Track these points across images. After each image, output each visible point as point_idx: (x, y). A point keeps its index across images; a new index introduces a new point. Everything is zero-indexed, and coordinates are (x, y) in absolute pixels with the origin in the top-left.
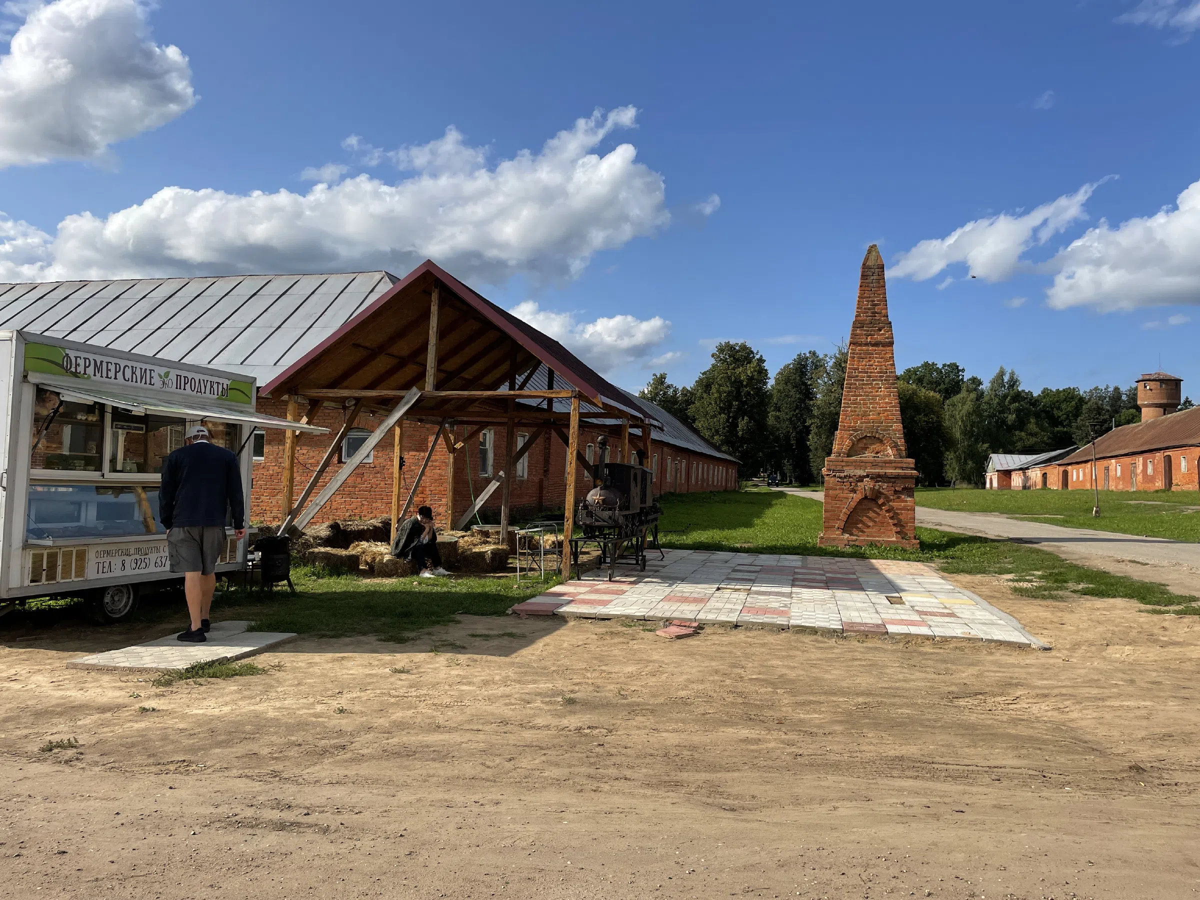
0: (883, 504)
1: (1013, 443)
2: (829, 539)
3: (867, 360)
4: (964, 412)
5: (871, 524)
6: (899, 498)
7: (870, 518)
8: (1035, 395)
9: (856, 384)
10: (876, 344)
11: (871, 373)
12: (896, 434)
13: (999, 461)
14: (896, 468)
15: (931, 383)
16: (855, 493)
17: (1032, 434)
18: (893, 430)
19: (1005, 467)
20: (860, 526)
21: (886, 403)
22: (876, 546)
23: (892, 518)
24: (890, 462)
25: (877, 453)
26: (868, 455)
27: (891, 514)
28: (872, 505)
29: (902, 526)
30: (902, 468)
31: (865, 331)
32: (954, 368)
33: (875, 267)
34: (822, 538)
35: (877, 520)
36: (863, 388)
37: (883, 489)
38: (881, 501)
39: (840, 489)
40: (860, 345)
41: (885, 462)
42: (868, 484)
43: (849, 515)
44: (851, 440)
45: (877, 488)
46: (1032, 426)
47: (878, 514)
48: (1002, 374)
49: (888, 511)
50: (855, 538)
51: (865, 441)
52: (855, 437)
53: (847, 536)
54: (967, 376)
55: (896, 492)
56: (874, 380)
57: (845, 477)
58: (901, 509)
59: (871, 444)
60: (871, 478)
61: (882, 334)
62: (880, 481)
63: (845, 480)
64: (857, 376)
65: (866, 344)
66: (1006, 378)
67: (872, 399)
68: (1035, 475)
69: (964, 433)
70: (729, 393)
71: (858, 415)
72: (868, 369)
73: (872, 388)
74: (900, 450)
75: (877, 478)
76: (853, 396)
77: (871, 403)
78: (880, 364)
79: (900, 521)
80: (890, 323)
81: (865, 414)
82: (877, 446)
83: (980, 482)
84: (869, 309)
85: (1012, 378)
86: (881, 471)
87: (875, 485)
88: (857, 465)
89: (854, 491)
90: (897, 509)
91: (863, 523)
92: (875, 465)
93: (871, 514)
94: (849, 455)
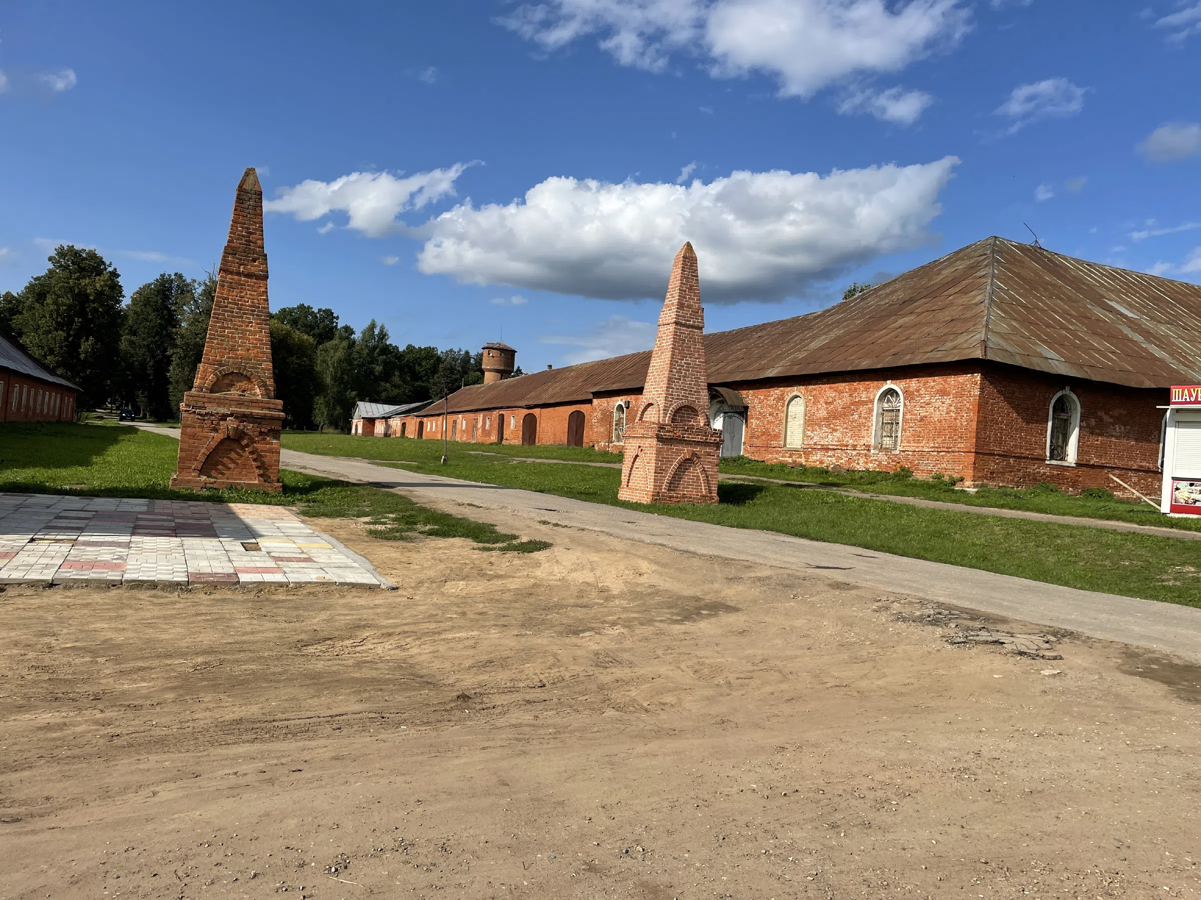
0: (247, 446)
1: (379, 393)
2: (182, 481)
3: (238, 291)
4: (335, 359)
5: (232, 466)
6: (264, 439)
7: (231, 459)
8: (401, 350)
9: (224, 315)
10: (249, 275)
11: (242, 305)
12: (265, 373)
13: (365, 409)
14: (263, 409)
15: (305, 326)
16: (217, 432)
17: (396, 386)
18: (262, 369)
19: (370, 415)
20: (220, 467)
21: (256, 339)
22: (236, 488)
23: (255, 460)
24: (257, 402)
25: (244, 391)
26: (234, 393)
27: (255, 456)
28: (235, 446)
29: (265, 468)
30: (269, 409)
31: (237, 258)
32: (329, 314)
33: (253, 192)
34: (175, 480)
35: (239, 462)
36: (231, 321)
37: (248, 429)
38: (244, 442)
39: (199, 427)
40: (231, 273)
41: (252, 402)
42: (232, 423)
43: (208, 456)
44: (216, 375)
45: (241, 428)
46: (396, 379)
47: (241, 456)
48: (373, 326)
49: (252, 453)
50: (213, 480)
51: (230, 377)
52: (220, 372)
53: (204, 478)
54: (341, 324)
55: (261, 433)
56: (245, 314)
57: (206, 414)
58: (264, 451)
59: (238, 382)
60: (236, 418)
61: (255, 266)
62: (245, 421)
63: (206, 418)
64: (226, 307)
65: (239, 274)
66: (377, 331)
67: (242, 333)
68: (396, 423)
69: (334, 378)
70: (70, 307)
71: (225, 349)
72: (238, 300)
73: (243, 322)
74: (270, 390)
75: (242, 417)
76: (220, 327)
77: (240, 338)
78: (252, 297)
79: (263, 463)
80: (266, 255)
81: (233, 349)
82: (244, 384)
83: (346, 428)
84: (243, 236)
85: (382, 331)
86: (247, 411)
87: (239, 425)
88: (220, 402)
89: (215, 430)
90: (262, 451)
91: (224, 465)
92: (240, 403)
93: (233, 455)
94: (212, 391)
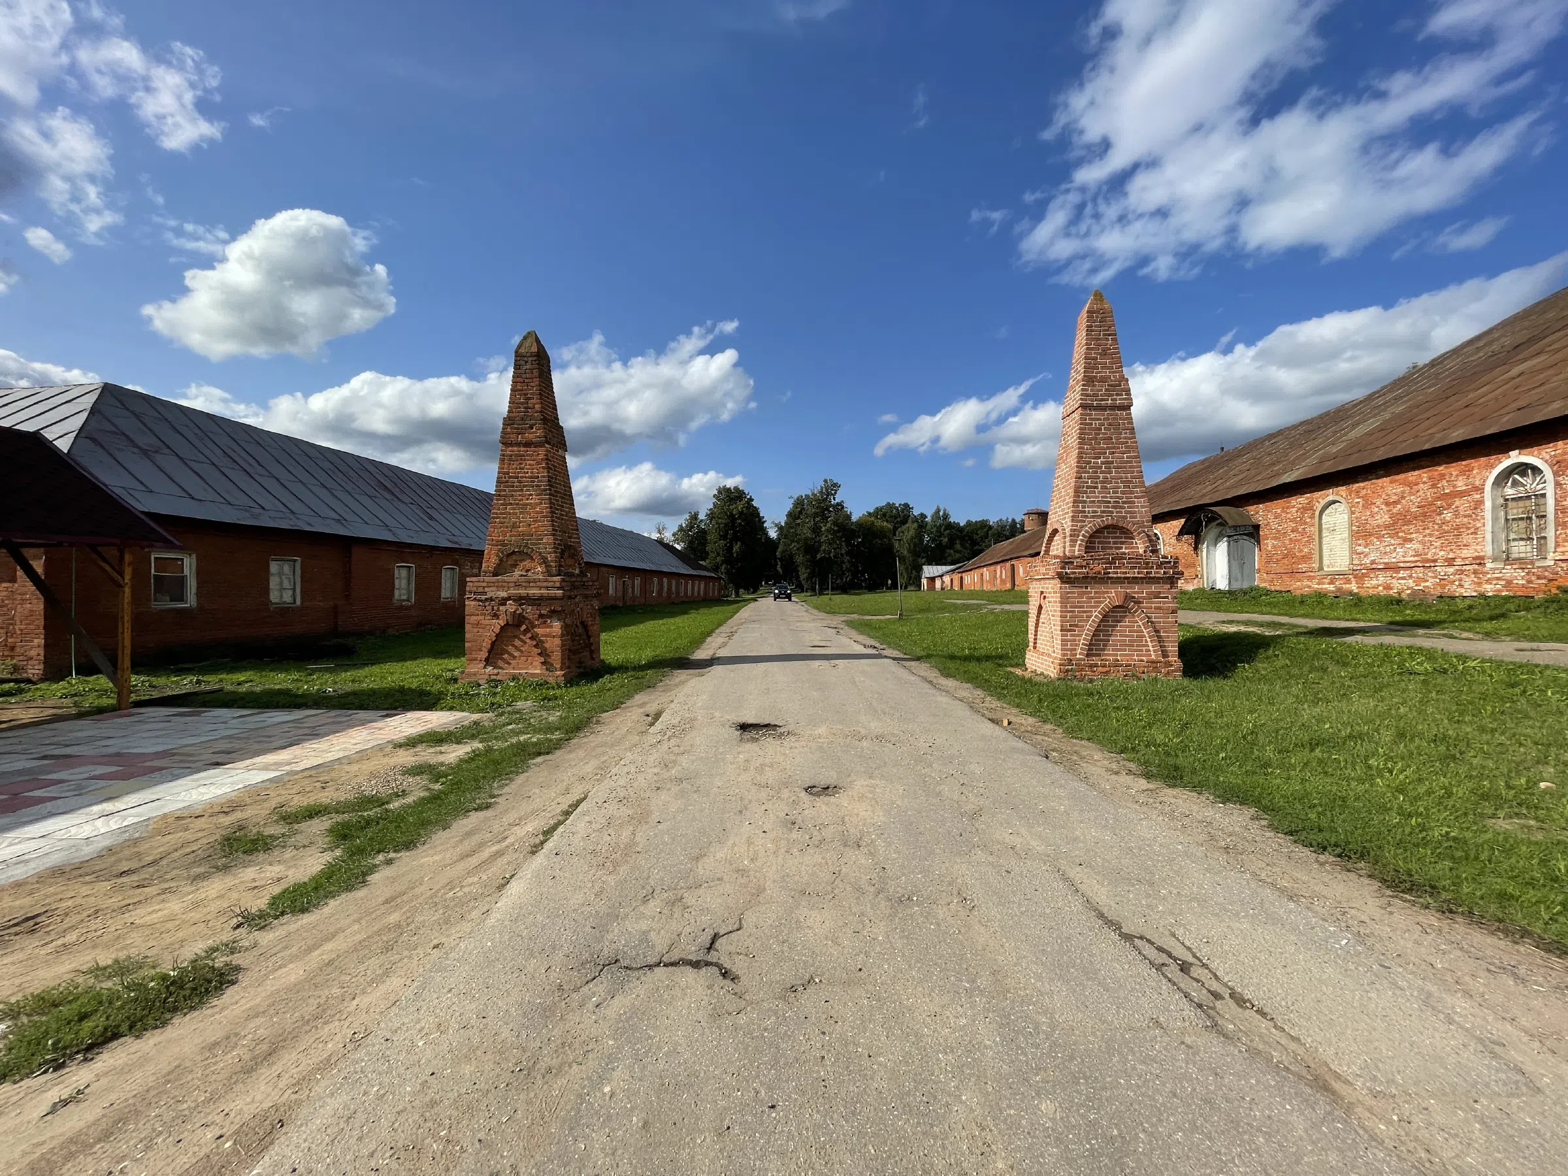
0: (528, 631)
1: (945, 558)
2: (469, 674)
3: (516, 462)
4: (909, 537)
5: (516, 654)
6: (545, 622)
7: (516, 647)
8: (962, 525)
9: (505, 491)
10: (527, 445)
11: (522, 477)
12: (546, 548)
13: (929, 571)
14: (540, 588)
16: (498, 618)
17: (958, 552)
18: (544, 544)
19: (932, 575)
20: (506, 656)
21: (537, 513)
23: (536, 646)
24: (538, 581)
25: (527, 571)
26: (517, 574)
27: (535, 642)
28: (515, 632)
29: (548, 655)
30: (547, 588)
31: (516, 428)
32: (906, 505)
33: (529, 355)
34: (462, 673)
35: (523, 649)
36: (510, 496)
37: (526, 613)
38: (524, 627)
39: (482, 614)
40: (508, 445)
41: (533, 582)
42: (511, 606)
43: (493, 645)
44: (500, 556)
45: (519, 611)
46: (958, 546)
47: (524, 642)
48: (938, 511)
49: (532, 638)
51: (514, 557)
52: (502, 553)
53: (488, 669)
54: (916, 512)
55: (541, 615)
56: (524, 486)
57: (486, 600)
58: (546, 636)
59: (521, 561)
60: (514, 600)
61: (535, 433)
62: (524, 604)
63: (487, 604)
64: (507, 482)
65: (518, 444)
66: (941, 514)
68: (947, 579)
69: (909, 551)
71: (505, 527)
72: (517, 473)
73: (523, 495)
74: (551, 566)
75: (520, 600)
76: (502, 504)
77: (521, 513)
78: (531, 467)
79: (544, 649)
81: (514, 526)
82: (526, 563)
84: (522, 403)
85: (944, 513)
86: (522, 592)
87: (517, 609)
88: (499, 587)
89: (496, 616)
90: (542, 636)
91: (510, 654)
92: (517, 585)
93: (517, 643)
94: (495, 575)
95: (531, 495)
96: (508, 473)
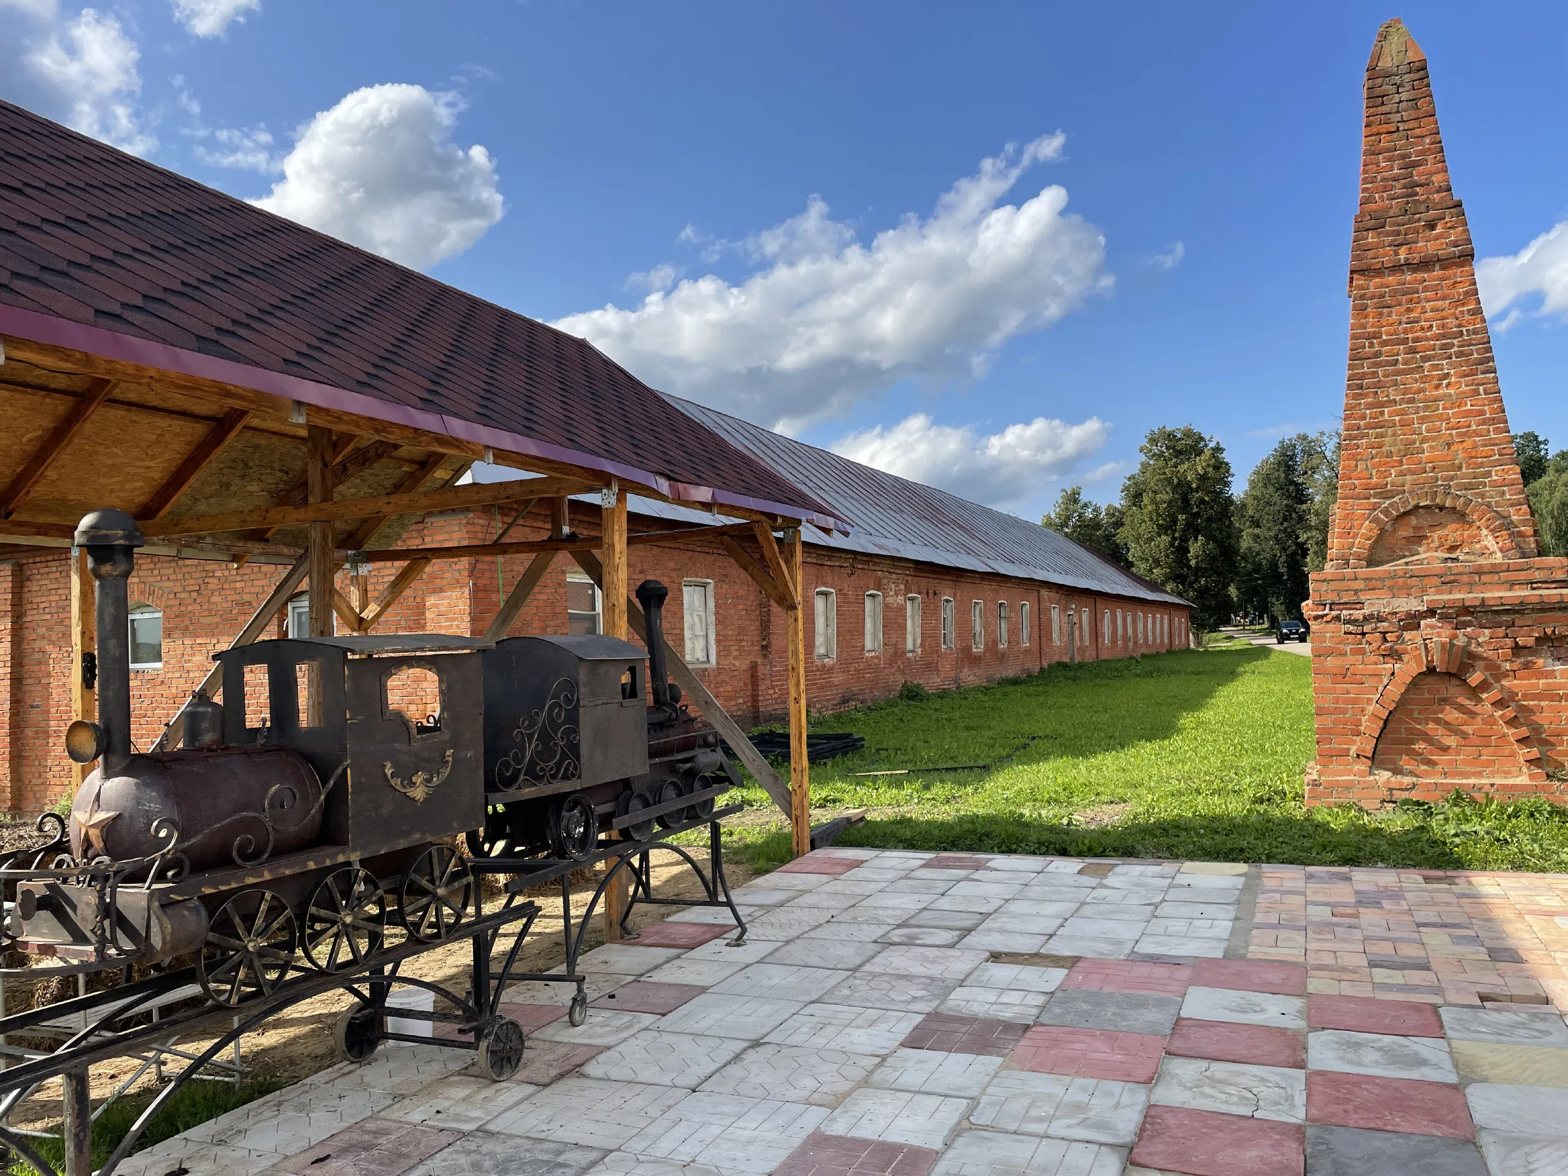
0: (1484, 686)
3: (1402, 309)
5: (1451, 741)
6: (1527, 666)
7: (1446, 725)
9: (1375, 374)
10: (1425, 264)
11: (1416, 340)
12: (1503, 493)
14: (1512, 585)
16: (1400, 659)
18: (1495, 484)
20: (1420, 746)
21: (1467, 414)
22: (1473, 801)
23: (1512, 722)
24: (1494, 570)
25: (1452, 549)
26: (1429, 556)
27: (1510, 713)
28: (1452, 690)
29: (1546, 742)
30: (1531, 583)
31: (1388, 234)
33: (1404, 69)
35: (1469, 729)
36: (1396, 384)
37: (1479, 644)
38: (1475, 678)
39: (1355, 652)
40: (1379, 272)
41: (1480, 572)
42: (1435, 633)
43: (1386, 721)
44: (1376, 520)
45: (1461, 641)
47: (1472, 714)
49: (1499, 704)
50: (1407, 780)
51: (1413, 521)
52: (1386, 512)
53: (1384, 776)
55: (1517, 649)
56: (1425, 359)
57: (1366, 619)
58: (1534, 697)
59: (1433, 527)
60: (1444, 617)
61: (1440, 236)
62: (1465, 625)
63: (1367, 628)
64: (1377, 354)
65: (1397, 268)
67: (1426, 408)
70: (1171, 503)
71: (1390, 455)
72: (1406, 331)
73: (1424, 380)
74: (1521, 534)
75: (1460, 615)
76: (1370, 406)
77: (1423, 420)
78: (1439, 315)
79: (1537, 729)
80: (1459, 205)
81: (1409, 450)
82: (1451, 532)
84: (1396, 178)
86: (1470, 597)
87: (1455, 636)
88: (1398, 587)
89: (1394, 655)
90: (1525, 697)
91: (1429, 740)
92: (1449, 582)
93: (1451, 715)
94: (1371, 562)
95: (1447, 376)
96: (1376, 336)
